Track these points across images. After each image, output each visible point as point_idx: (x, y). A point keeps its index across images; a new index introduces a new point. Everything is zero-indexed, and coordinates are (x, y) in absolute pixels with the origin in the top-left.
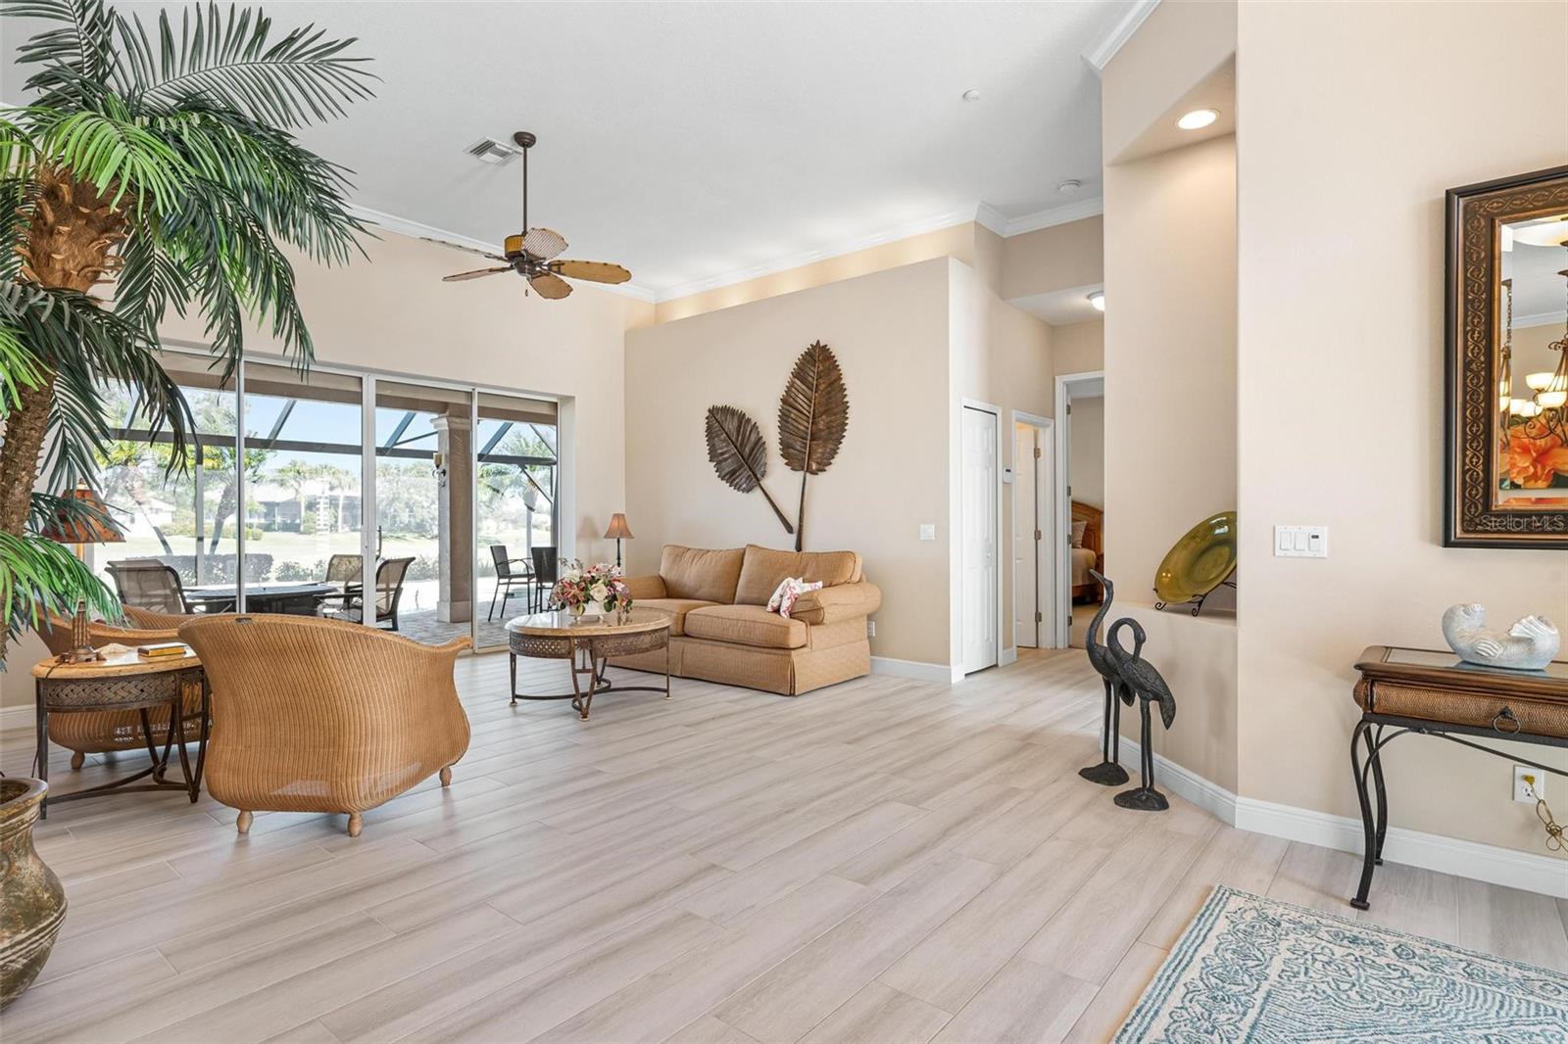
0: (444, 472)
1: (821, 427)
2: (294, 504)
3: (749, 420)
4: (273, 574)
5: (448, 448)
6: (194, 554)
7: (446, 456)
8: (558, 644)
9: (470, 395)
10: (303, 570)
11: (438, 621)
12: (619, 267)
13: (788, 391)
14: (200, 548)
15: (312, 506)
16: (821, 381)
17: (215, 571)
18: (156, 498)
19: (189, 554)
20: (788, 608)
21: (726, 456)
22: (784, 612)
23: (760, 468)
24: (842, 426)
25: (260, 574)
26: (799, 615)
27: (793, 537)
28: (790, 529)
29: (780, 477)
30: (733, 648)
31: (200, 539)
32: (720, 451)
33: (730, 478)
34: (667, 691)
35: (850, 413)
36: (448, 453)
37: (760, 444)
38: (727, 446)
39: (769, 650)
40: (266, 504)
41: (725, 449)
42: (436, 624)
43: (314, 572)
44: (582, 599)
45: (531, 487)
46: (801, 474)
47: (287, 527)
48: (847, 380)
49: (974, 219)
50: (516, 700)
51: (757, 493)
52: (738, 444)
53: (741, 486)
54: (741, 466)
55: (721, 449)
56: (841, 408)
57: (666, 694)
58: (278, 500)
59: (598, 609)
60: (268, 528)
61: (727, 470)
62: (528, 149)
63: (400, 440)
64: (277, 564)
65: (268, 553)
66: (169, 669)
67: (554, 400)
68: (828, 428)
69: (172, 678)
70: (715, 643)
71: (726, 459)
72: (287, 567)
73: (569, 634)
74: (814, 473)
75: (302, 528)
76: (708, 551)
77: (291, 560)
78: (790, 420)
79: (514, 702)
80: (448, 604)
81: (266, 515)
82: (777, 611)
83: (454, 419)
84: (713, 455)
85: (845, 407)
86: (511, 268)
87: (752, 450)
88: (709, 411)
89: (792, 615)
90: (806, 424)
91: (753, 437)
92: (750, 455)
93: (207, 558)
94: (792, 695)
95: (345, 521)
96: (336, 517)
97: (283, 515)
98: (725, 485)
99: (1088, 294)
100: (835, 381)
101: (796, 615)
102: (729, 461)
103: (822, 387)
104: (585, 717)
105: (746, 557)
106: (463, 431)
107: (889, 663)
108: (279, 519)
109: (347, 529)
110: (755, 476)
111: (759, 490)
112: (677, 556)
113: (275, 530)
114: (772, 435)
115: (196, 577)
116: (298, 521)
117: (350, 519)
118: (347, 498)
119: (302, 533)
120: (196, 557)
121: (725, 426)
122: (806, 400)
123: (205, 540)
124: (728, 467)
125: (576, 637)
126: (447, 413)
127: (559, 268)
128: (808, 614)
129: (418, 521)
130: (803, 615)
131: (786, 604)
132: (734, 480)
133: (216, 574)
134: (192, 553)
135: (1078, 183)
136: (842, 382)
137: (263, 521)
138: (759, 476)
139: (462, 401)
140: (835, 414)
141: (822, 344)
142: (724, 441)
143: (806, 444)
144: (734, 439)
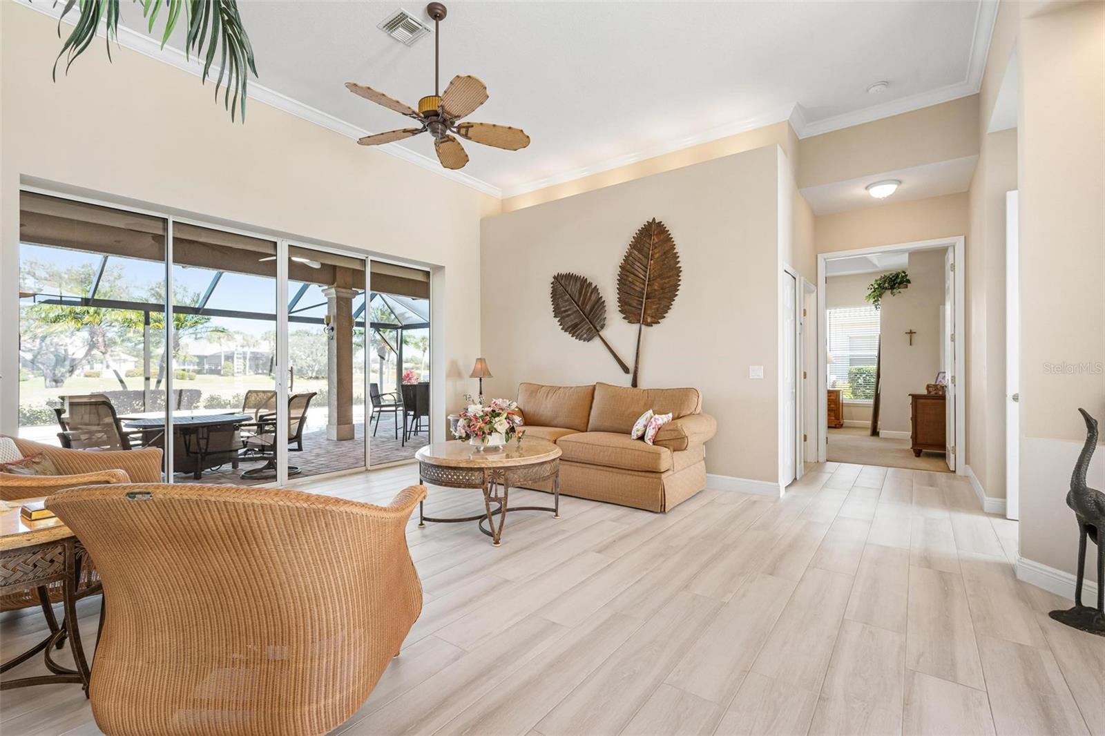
0: (332, 329)
1: (656, 288)
2: (217, 357)
3: (590, 284)
4: (202, 403)
5: (335, 310)
6: (143, 389)
7: (334, 317)
8: (472, 475)
9: (363, 262)
10: (224, 401)
11: (328, 440)
12: (522, 131)
13: (627, 259)
14: (147, 386)
15: (229, 358)
16: (656, 251)
17: (158, 402)
18: (123, 352)
19: (139, 390)
20: (652, 436)
21: (569, 312)
22: (649, 439)
23: (600, 321)
24: (674, 288)
25: (192, 404)
26: (664, 442)
27: (630, 377)
28: (626, 370)
29: (618, 329)
30: (603, 470)
31: (147, 379)
32: (563, 309)
33: (572, 330)
34: (555, 511)
35: (683, 276)
36: (335, 314)
37: (599, 304)
38: (569, 305)
39: (640, 473)
40: (198, 357)
41: (568, 308)
42: (326, 442)
43: (232, 402)
44: (487, 431)
45: (383, 344)
46: (636, 327)
47: (212, 372)
48: (680, 249)
49: (787, 119)
50: (424, 522)
51: (597, 342)
52: (580, 304)
53: (582, 336)
54: (584, 320)
55: (563, 307)
56: (675, 272)
57: (554, 514)
58: (207, 354)
59: (498, 440)
60: (199, 372)
61: (570, 324)
62: (440, 22)
63: (292, 311)
64: (205, 396)
65: (198, 389)
66: (53, 539)
67: (428, 269)
68: (662, 289)
69: (59, 549)
70: (584, 465)
71: (569, 315)
72: (212, 398)
73: (483, 466)
74: (649, 325)
75: (222, 372)
76: (560, 388)
77: (215, 393)
78: (627, 282)
79: (422, 524)
80: (335, 427)
81: (198, 364)
82: (642, 438)
83: (339, 289)
84: (557, 312)
85: (678, 271)
86: (424, 129)
87: (593, 307)
88: (554, 277)
89: (654, 443)
90: (642, 286)
91: (594, 298)
92: (591, 311)
93: (153, 392)
94: (663, 511)
95: (250, 368)
96: (245, 365)
97: (209, 364)
98: (567, 336)
99: (865, 185)
100: (670, 250)
101: (660, 443)
102: (572, 316)
103: (656, 256)
104: (497, 542)
105: (596, 392)
106: (346, 298)
107: (721, 480)
108: (207, 367)
109: (252, 373)
110: (595, 328)
111: (599, 339)
112: (532, 392)
113: (204, 374)
114: (610, 295)
115: (144, 405)
116: (219, 368)
117: (254, 367)
118: (252, 353)
119: (222, 376)
120: (144, 392)
121: (569, 289)
122: (642, 267)
123: (151, 379)
124: (570, 322)
125: (490, 468)
126: (335, 285)
127: (467, 131)
128: (672, 443)
129: (299, 368)
130: (667, 442)
131: (650, 433)
132: (576, 331)
133: (160, 404)
134: (141, 388)
135: (886, 83)
136: (675, 251)
137: (196, 367)
138: (598, 328)
139: (358, 267)
140: (669, 277)
141: (657, 221)
142: (567, 301)
143: (642, 302)
144: (576, 300)
